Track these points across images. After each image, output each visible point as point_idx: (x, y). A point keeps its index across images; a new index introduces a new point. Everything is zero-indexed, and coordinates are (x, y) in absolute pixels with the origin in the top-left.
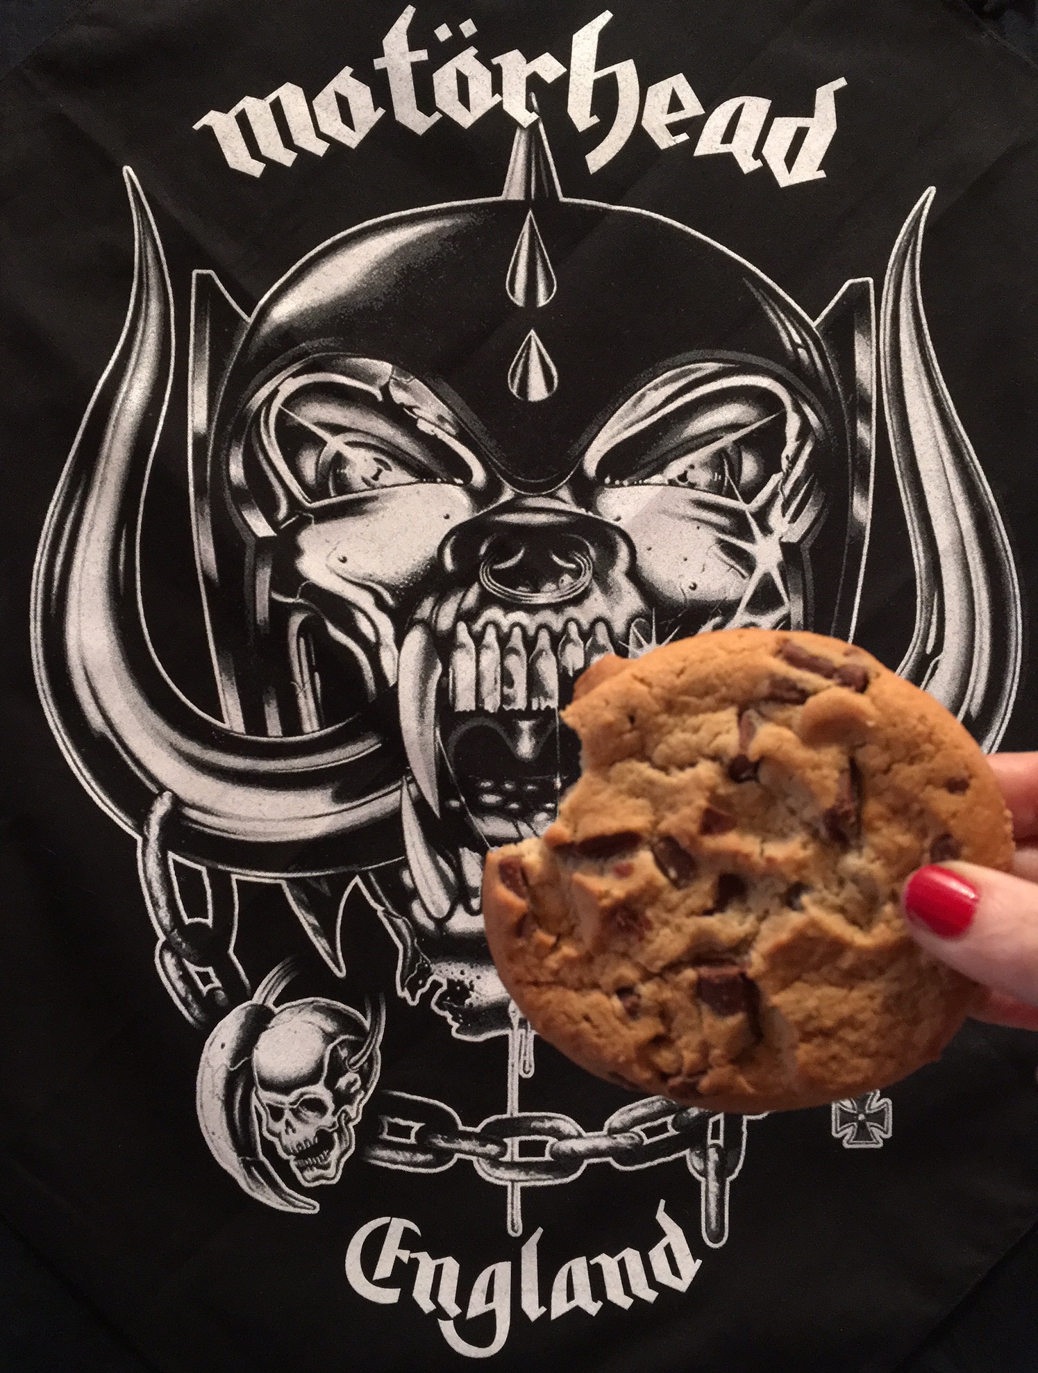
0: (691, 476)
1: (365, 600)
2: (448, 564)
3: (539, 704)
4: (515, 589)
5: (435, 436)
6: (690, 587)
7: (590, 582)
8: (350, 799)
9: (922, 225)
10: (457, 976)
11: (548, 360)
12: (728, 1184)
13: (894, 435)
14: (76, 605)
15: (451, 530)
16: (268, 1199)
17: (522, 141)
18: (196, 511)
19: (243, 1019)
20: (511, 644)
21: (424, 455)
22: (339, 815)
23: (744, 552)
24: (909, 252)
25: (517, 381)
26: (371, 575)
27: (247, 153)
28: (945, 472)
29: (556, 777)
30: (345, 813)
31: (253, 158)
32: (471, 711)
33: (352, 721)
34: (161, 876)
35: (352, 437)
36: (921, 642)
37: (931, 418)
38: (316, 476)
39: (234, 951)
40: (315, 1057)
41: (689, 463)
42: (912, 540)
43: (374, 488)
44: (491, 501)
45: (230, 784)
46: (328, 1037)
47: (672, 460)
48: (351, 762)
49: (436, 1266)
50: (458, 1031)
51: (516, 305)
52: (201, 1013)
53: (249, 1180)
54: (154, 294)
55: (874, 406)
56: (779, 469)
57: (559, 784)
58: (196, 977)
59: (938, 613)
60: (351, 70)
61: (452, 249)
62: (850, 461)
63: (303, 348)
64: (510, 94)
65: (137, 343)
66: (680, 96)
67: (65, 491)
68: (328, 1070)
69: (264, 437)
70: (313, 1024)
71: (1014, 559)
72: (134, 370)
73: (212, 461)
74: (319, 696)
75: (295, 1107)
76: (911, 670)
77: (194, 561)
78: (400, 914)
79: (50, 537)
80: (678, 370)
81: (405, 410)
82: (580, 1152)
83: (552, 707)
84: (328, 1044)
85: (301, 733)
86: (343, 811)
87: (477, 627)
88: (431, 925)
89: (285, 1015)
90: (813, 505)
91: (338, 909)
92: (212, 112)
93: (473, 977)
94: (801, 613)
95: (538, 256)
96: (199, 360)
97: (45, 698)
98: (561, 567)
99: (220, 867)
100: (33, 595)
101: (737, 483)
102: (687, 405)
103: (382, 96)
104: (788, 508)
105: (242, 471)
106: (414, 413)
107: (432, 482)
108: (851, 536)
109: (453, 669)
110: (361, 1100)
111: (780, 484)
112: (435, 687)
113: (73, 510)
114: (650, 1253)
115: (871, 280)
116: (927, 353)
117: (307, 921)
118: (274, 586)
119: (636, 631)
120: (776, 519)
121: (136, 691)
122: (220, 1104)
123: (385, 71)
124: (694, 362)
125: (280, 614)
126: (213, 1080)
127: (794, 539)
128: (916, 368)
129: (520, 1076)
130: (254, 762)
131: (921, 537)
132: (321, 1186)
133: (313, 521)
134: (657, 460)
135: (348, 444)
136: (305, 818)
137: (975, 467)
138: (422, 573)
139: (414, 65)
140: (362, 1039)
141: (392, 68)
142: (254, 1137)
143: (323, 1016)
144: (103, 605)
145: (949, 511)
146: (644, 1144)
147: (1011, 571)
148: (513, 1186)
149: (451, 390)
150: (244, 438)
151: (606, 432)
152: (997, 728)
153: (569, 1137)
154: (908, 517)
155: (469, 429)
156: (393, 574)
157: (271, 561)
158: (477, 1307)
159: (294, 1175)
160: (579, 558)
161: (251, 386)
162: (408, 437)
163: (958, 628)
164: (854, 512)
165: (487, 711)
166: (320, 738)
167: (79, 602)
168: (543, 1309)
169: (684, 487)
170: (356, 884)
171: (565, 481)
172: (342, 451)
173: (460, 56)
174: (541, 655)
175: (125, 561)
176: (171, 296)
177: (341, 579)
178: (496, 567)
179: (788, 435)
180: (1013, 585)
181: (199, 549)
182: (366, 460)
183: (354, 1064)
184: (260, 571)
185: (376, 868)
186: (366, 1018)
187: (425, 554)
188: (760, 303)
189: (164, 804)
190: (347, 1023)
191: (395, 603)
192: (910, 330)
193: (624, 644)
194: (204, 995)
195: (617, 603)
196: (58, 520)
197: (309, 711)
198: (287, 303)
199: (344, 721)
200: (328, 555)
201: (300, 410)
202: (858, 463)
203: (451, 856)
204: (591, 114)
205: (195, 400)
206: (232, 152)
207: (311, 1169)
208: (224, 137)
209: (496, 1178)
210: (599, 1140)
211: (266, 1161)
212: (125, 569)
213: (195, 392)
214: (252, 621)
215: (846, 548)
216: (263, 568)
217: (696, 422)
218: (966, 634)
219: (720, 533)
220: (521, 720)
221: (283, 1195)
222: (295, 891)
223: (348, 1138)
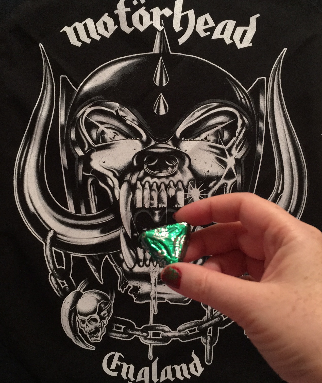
0: (208, 138)
2: (135, 164)
3: (161, 206)
4: (154, 171)
5: (132, 125)
6: (207, 172)
7: (177, 170)
8: (105, 233)
9: (282, 60)
10: (135, 285)
11: (166, 102)
12: (213, 347)
13: (271, 126)
14: (27, 175)
15: (136, 154)
16: (81, 345)
17: (158, 36)
18: (61, 148)
19: (74, 295)
20: (153, 188)
21: (128, 131)
23: (224, 161)
24: (278, 69)
25: (156, 109)
26: (112, 167)
27: (76, 39)
28: (286, 138)
30: (103, 237)
31: (78, 41)
32: (141, 208)
33: (106, 210)
34: (50, 254)
35: (107, 126)
36: (277, 190)
37: (282, 121)
38: (96, 137)
39: (71, 276)
40: (95, 306)
41: (208, 134)
42: (275, 158)
43: (113, 141)
44: (148, 145)
45: (70, 228)
46: (99, 301)
47: (202, 133)
48: (105, 222)
49: (128, 367)
50: (135, 300)
51: (156, 85)
52: (62, 293)
53: (76, 340)
54: (49, 83)
55: (265, 117)
56: (235, 136)
58: (60, 283)
59: (282, 181)
60: (108, 14)
61: (137, 68)
62: (257, 134)
63: (93, 99)
64: (155, 21)
65: (44, 98)
66: (208, 20)
67: (24, 142)
68: (98, 310)
69: (81, 125)
70: (94, 297)
71: (306, 165)
72: (43, 106)
73: (66, 133)
74: (97, 202)
75: (89, 320)
76: (273, 198)
77: (61, 163)
78: (119, 266)
79: (20, 155)
80: (205, 105)
81: (123, 117)
82: (170, 336)
83: (165, 207)
84: (98, 303)
85: (91, 213)
86: (104, 236)
87: (143, 183)
88: (128, 270)
89: (86, 294)
90: (245, 147)
91: (101, 264)
92: (66, 27)
93: (140, 285)
94: (241, 180)
95: (163, 70)
96: (62, 103)
97: (17, 202)
98: (168, 165)
99: (68, 252)
100: (14, 172)
101: (222, 140)
102: (208, 116)
103: (117, 22)
104: (238, 148)
105: (74, 136)
106: (125, 118)
107: (131, 139)
108: (256, 157)
109: (136, 195)
110: (108, 319)
111: (235, 141)
112: (130, 200)
113: (27, 147)
114: (189, 365)
115: (265, 78)
116: (282, 101)
117: (92, 268)
118: (84, 170)
119: (190, 184)
120: (234, 151)
121: (44, 200)
122: (67, 319)
123: (117, 14)
124: (210, 103)
125: (85, 178)
126: (65, 312)
127: (239, 157)
128: (278, 105)
129: (153, 314)
130: (78, 222)
131: (278, 158)
132: (96, 342)
133: (95, 151)
134: (198, 133)
135: (106, 128)
136: (92, 238)
137: (295, 136)
138: (127, 166)
139: (126, 12)
140: (108, 302)
141: (120, 14)
142: (77, 328)
143: (97, 295)
144: (35, 175)
145: (287, 150)
146: (189, 334)
147: (305, 169)
148: (150, 345)
149: (136, 111)
150: (75, 125)
151: (183, 124)
152: (299, 216)
153: (167, 332)
154: (274, 151)
155: (142, 123)
156: (119, 167)
157: (83, 163)
158: (139, 378)
159: (89, 339)
160: (174, 162)
161: (77, 110)
162: (124, 126)
163: (288, 185)
164: (258, 150)
165: (146, 208)
166: (97, 215)
167: (28, 174)
168: (158, 380)
169: (206, 141)
170: (107, 258)
171: (170, 139)
172: (104, 130)
173: (140, 9)
174: (162, 191)
175: (41, 162)
176: (54, 83)
177: (103, 168)
178: (149, 165)
179: (238, 125)
181: (62, 159)
182: (111, 133)
183: (106, 309)
184: (80, 166)
185: (112, 253)
186: (109, 296)
187: (128, 161)
188: (231, 85)
189: (51, 233)
190: (103, 297)
191: (119, 175)
192: (277, 94)
193: (187, 188)
194: (63, 288)
195: (185, 176)
196: (22, 151)
197: (93, 207)
198: (88, 85)
199: (104, 210)
200: (100, 161)
201: (92, 117)
202: (259, 134)
203: (134, 250)
204: (180, 27)
205: (61, 115)
206: (72, 39)
207: (93, 338)
208: (70, 35)
209: (146, 343)
210: (176, 333)
211: (81, 335)
212: (41, 165)
213: (61, 112)
214: (77, 180)
215: (255, 160)
216: (80, 165)
217: (210, 121)
218: (291, 187)
219: (217, 155)
220: (156, 210)
221: (85, 344)
222: (89, 259)
223: (104, 329)
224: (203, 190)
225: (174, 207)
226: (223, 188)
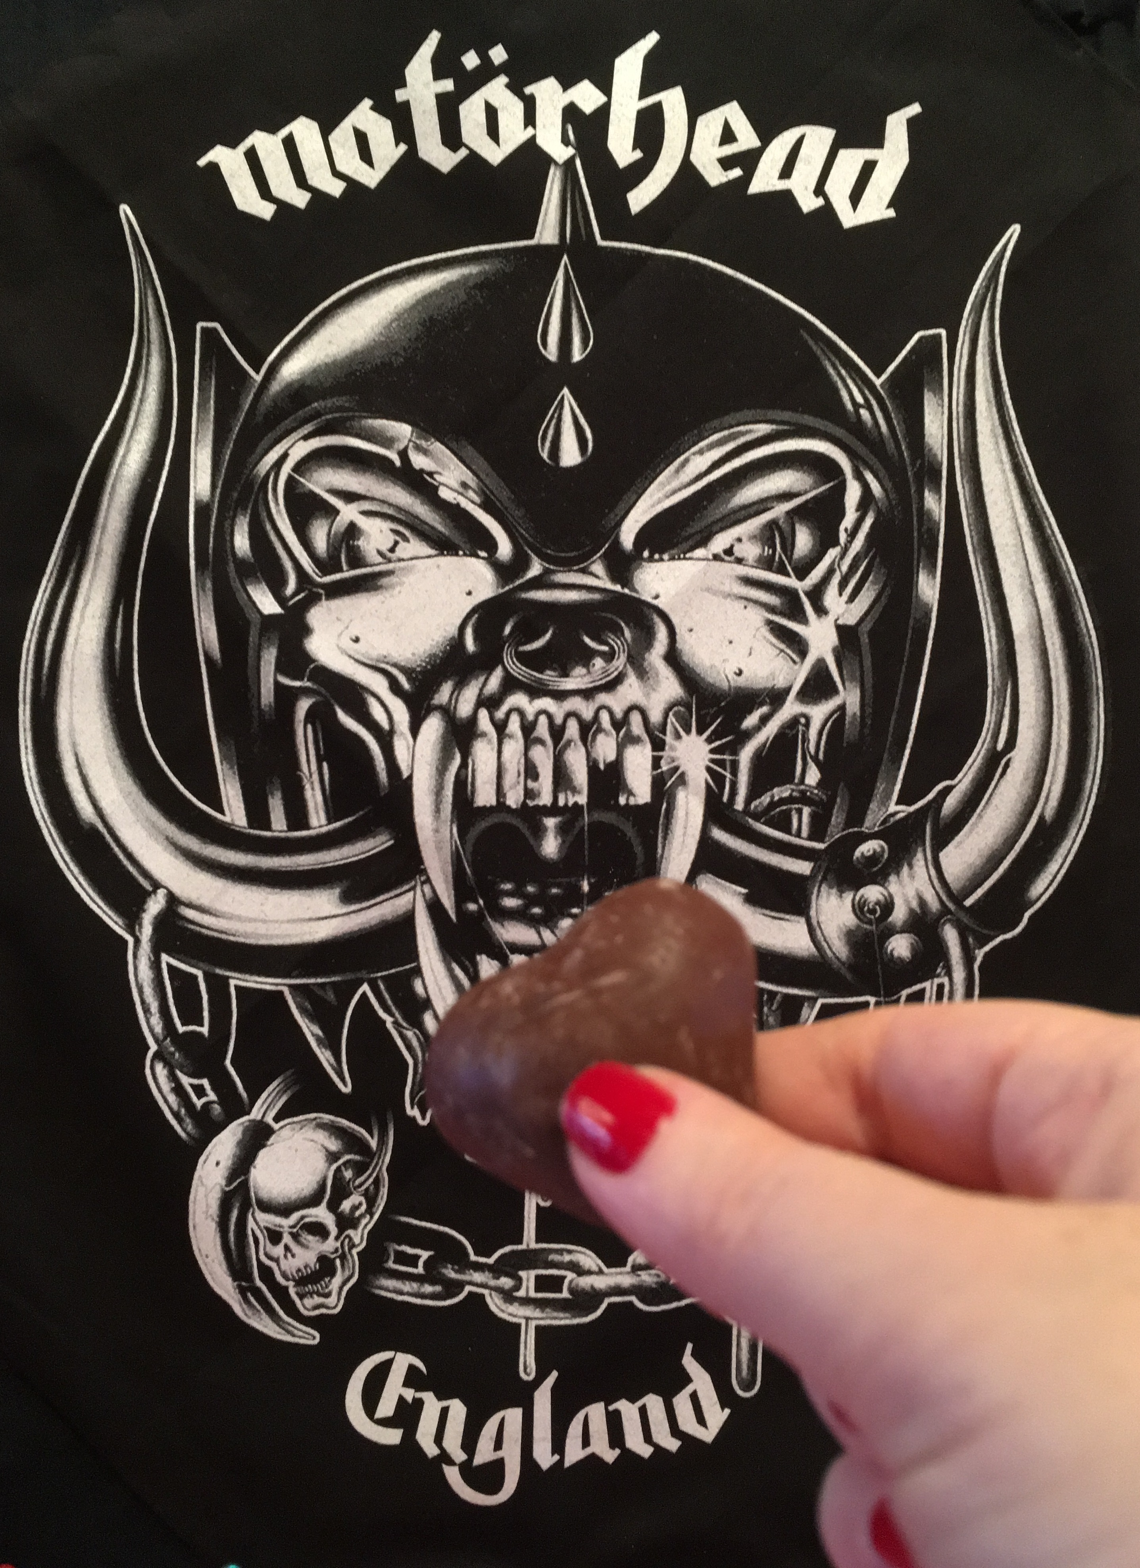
0: (738, 551)
1: (378, 684)
2: (470, 644)
3: (567, 799)
4: (541, 672)
5: (458, 505)
6: (735, 673)
7: (625, 666)
8: (360, 900)
9: (1003, 269)
11: (582, 421)
13: (966, 507)
14: (68, 687)
15: (474, 608)
16: (266, 1327)
17: (556, 179)
18: (197, 586)
19: (239, 1135)
20: (535, 734)
21: (446, 526)
22: (346, 918)
23: (797, 634)
24: (988, 300)
25: (548, 444)
26: (385, 657)
27: (257, 194)
28: (1024, 548)
29: (583, 880)
30: (352, 915)
31: (263, 199)
32: (491, 807)
33: (361, 816)
34: (153, 980)
35: (367, 506)
36: (992, 737)
37: (1009, 487)
38: (328, 548)
39: (232, 1063)
40: (317, 1178)
41: (736, 536)
42: (984, 623)
43: (390, 561)
44: (517, 576)
45: (230, 882)
46: (332, 1157)
47: (717, 532)
48: (360, 860)
49: (443, 1408)
51: (548, 360)
52: (194, 1128)
53: (245, 1306)
54: (155, 348)
55: (945, 474)
56: (836, 543)
57: (586, 887)
58: (190, 1090)
59: (1012, 705)
60: (371, 102)
61: (478, 298)
62: (915, 534)
63: (316, 408)
64: (544, 126)
65: (136, 402)
66: (734, 127)
67: (59, 563)
68: (331, 1192)
69: (272, 505)
70: (316, 1142)
71: (1099, 645)
72: (133, 430)
73: (216, 531)
74: (327, 787)
75: (295, 1230)
76: (980, 769)
77: (195, 640)
78: (410, 1025)
79: (41, 612)
80: (726, 433)
81: (425, 476)
82: (601, 1290)
83: (580, 803)
84: (331, 1164)
85: (307, 827)
86: (354, 912)
87: (500, 714)
89: (286, 1132)
90: (873, 583)
91: (344, 1018)
92: (219, 147)
94: (858, 704)
95: (573, 305)
96: (203, 421)
97: (32, 785)
98: (593, 649)
99: (219, 971)
100: (22, 675)
101: (790, 559)
102: (736, 471)
104: (846, 586)
105: (248, 543)
106: (435, 480)
107: (452, 555)
108: (915, 618)
109: (473, 760)
110: (367, 1225)
111: (837, 560)
112: (452, 779)
113: (68, 583)
114: (674, 1400)
115: (943, 332)
116: (1006, 413)
117: (311, 1031)
118: (280, 668)
119: (674, 720)
120: (832, 598)
121: (130, 779)
122: (214, 1225)
123: (406, 104)
124: (744, 424)
125: (286, 698)
126: (207, 1201)
127: (851, 619)
128: (992, 431)
130: (257, 858)
131: (995, 620)
132: (322, 1315)
133: (324, 598)
134: (700, 532)
135: (363, 513)
136: (310, 920)
137: (1057, 541)
138: (441, 654)
139: (439, 96)
140: (368, 1160)
141: (415, 100)
142: (251, 1261)
143: (326, 1134)
144: (97, 686)
145: (1026, 591)
147: (1094, 659)
148: (527, 1324)
149: (476, 454)
150: (250, 506)
151: (645, 501)
152: (1074, 834)
154: (980, 598)
155: (495, 496)
156: (410, 656)
157: (277, 642)
158: (485, 1454)
159: (293, 1303)
160: (613, 640)
161: (259, 450)
162: (429, 506)
163: (1033, 722)
164: (920, 593)
165: (509, 807)
166: (328, 834)
167: (72, 682)
168: (557, 1457)
169: (729, 562)
170: (364, 994)
171: (599, 555)
172: (356, 521)
173: (489, 85)
174: (570, 745)
175: (122, 639)
176: (174, 352)
177: (352, 661)
178: (521, 649)
179: (847, 505)
180: (1096, 675)
181: (201, 628)
182: (381, 531)
183: (360, 1186)
184: (266, 651)
185: (385, 976)
186: (372, 1137)
187: (444, 634)
188: (818, 359)
189: (159, 902)
190: (352, 1142)
191: (412, 687)
192: (987, 389)
193: (661, 735)
194: (199, 1108)
195: (654, 690)
196: (50, 596)
197: (316, 804)
198: (299, 358)
199: (353, 815)
200: (340, 635)
201: (311, 476)
202: (925, 536)
203: (467, 963)
204: (634, 149)
205: (199, 464)
206: (240, 192)
207: (312, 1297)
208: (231, 175)
209: (510, 1314)
210: (622, 1278)
211: (264, 1288)
212: (122, 647)
213: (199, 456)
214: (256, 705)
215: (910, 631)
216: (268, 647)
217: (745, 490)
218: (1042, 728)
219: (769, 613)
220: (546, 817)
221: (281, 1323)
222: (299, 999)
223: (351, 1265)
224: (718, 743)
225: (612, 802)
226: (794, 732)
